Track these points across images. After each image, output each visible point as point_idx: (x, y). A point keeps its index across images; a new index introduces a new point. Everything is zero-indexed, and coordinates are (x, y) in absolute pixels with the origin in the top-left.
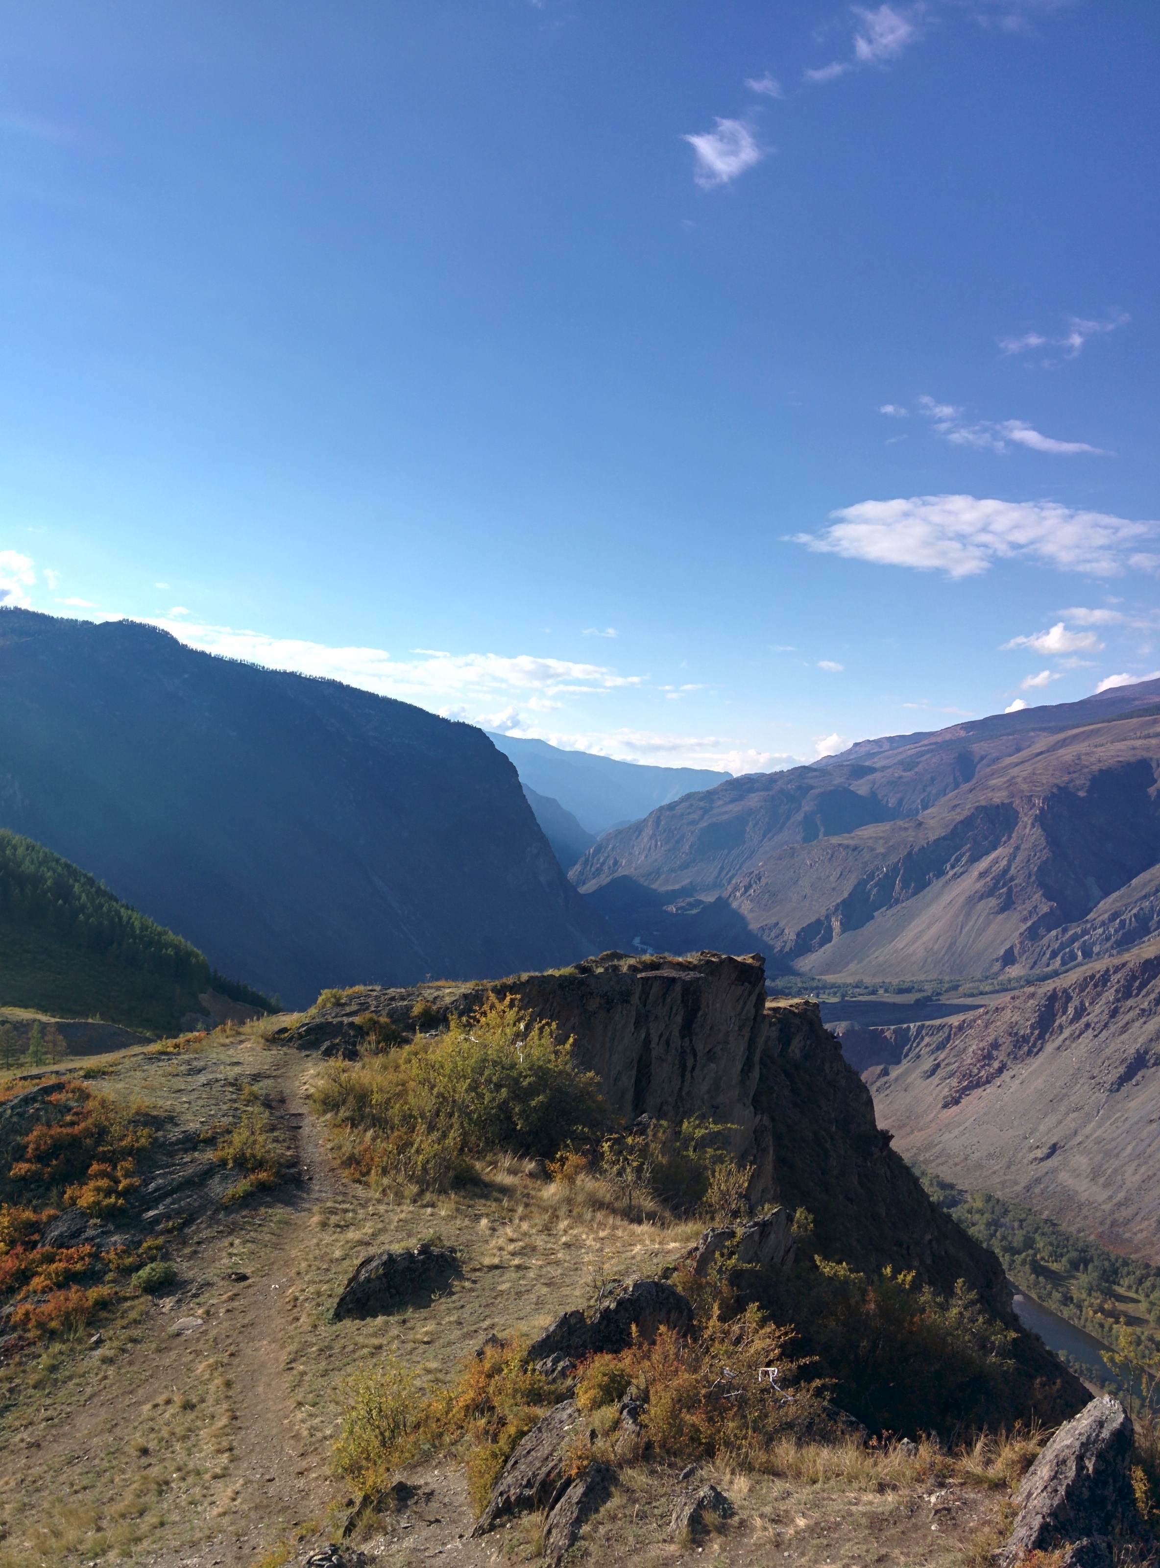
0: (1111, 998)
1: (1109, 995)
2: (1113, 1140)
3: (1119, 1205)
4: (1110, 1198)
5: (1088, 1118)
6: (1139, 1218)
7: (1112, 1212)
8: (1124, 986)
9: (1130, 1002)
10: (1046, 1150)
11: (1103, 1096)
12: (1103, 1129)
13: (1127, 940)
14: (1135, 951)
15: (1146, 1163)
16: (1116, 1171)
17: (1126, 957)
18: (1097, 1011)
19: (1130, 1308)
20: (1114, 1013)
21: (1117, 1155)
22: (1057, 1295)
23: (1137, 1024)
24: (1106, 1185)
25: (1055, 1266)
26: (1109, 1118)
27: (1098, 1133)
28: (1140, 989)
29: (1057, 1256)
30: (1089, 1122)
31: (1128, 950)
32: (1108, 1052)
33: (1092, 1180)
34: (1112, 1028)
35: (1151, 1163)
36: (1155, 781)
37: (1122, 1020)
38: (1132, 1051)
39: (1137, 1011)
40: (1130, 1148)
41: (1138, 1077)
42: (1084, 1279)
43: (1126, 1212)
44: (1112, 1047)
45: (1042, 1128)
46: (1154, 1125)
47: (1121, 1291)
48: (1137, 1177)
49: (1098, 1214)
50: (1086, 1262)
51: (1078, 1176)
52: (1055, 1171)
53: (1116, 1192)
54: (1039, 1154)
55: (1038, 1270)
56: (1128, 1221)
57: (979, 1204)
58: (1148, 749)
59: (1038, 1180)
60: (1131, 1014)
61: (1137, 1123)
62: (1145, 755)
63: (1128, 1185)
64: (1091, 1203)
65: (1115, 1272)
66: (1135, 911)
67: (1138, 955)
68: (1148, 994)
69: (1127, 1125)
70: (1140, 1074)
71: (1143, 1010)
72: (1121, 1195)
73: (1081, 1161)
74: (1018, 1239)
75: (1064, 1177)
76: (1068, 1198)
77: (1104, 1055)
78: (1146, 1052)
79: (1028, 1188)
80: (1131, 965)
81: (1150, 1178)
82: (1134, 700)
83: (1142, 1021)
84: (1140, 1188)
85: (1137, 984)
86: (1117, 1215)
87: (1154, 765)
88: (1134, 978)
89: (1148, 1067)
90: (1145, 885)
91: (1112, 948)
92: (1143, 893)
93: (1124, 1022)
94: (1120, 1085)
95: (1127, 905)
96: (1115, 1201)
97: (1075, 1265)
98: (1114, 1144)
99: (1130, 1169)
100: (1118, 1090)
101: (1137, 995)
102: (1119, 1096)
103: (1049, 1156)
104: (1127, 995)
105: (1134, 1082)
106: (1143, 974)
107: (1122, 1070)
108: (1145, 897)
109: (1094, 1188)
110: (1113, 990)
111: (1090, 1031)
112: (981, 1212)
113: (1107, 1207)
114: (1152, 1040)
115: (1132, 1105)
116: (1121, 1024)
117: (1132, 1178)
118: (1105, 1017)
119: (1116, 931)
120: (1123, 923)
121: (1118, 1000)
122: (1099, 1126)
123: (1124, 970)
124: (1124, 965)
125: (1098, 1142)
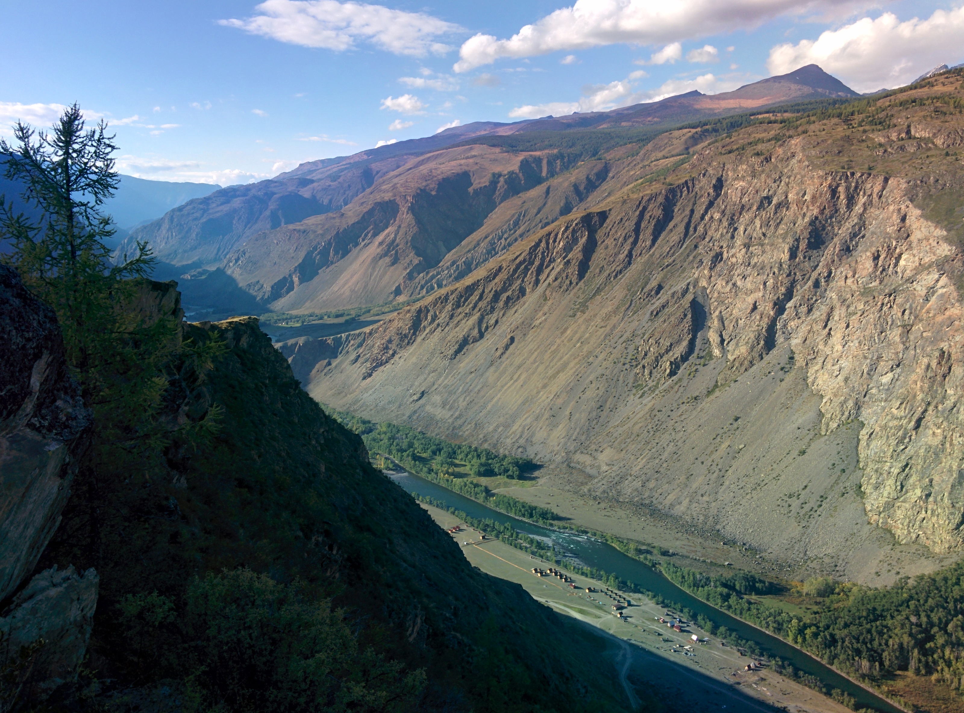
0: (450, 309)
1: (449, 307)
2: (452, 385)
3: (457, 418)
4: (452, 415)
5: (440, 375)
6: (466, 424)
7: (453, 423)
8: (456, 301)
9: (460, 310)
10: (418, 395)
11: (447, 362)
12: (447, 380)
13: (460, 276)
14: (462, 282)
15: (469, 395)
16: (454, 401)
17: (457, 285)
18: (443, 317)
19: (461, 470)
20: (452, 317)
21: (455, 393)
22: (425, 469)
23: (464, 321)
24: (450, 409)
25: (424, 455)
26: (450, 374)
27: (446, 382)
28: (464, 302)
29: (425, 450)
30: (441, 377)
31: (458, 282)
32: (449, 338)
33: (443, 407)
34: (451, 325)
35: (472, 394)
36: (472, 184)
37: (456, 320)
38: (461, 336)
39: (463, 314)
40: (461, 388)
41: (465, 350)
42: (439, 458)
43: (460, 422)
44: (451, 335)
45: (416, 383)
46: (473, 374)
47: (457, 462)
48: (465, 403)
49: (446, 425)
50: (440, 450)
51: (436, 406)
52: (423, 406)
53: (454, 412)
54: (415, 397)
55: (415, 458)
56: (461, 426)
57: (384, 429)
58: (468, 166)
59: (415, 412)
60: (461, 316)
61: (464, 374)
62: (467, 168)
63: (461, 407)
64: (442, 420)
65: (454, 453)
66: (463, 260)
67: (463, 284)
68: (468, 305)
69: (460, 376)
70: (465, 348)
71: (466, 314)
72: (457, 413)
73: (437, 399)
74: (404, 446)
75: (428, 408)
76: (431, 420)
77: (447, 341)
78: (468, 336)
79: (410, 417)
80: (459, 290)
81: (471, 402)
82: (461, 135)
83: (466, 319)
84: (466, 408)
85: (463, 299)
86: (455, 424)
87: (471, 175)
88: (461, 296)
89: (468, 344)
90: (469, 244)
91: (453, 281)
92: (468, 249)
93: (457, 321)
94: (456, 355)
95: (459, 257)
96: (454, 417)
97: (434, 453)
98: (453, 387)
99: (461, 399)
100: (455, 358)
101: (463, 306)
102: (455, 361)
103: (420, 398)
104: (458, 306)
105: (462, 353)
106: (466, 294)
107: (456, 347)
108: (469, 251)
109: (444, 412)
110: (450, 304)
111: (440, 328)
112: (385, 433)
113: (450, 421)
114: (471, 329)
115: (462, 365)
116: (455, 322)
117: (462, 403)
118: (447, 319)
119: (455, 272)
120: (458, 266)
121: (453, 310)
122: (446, 378)
123: (456, 292)
124: (456, 290)
125: (445, 387)
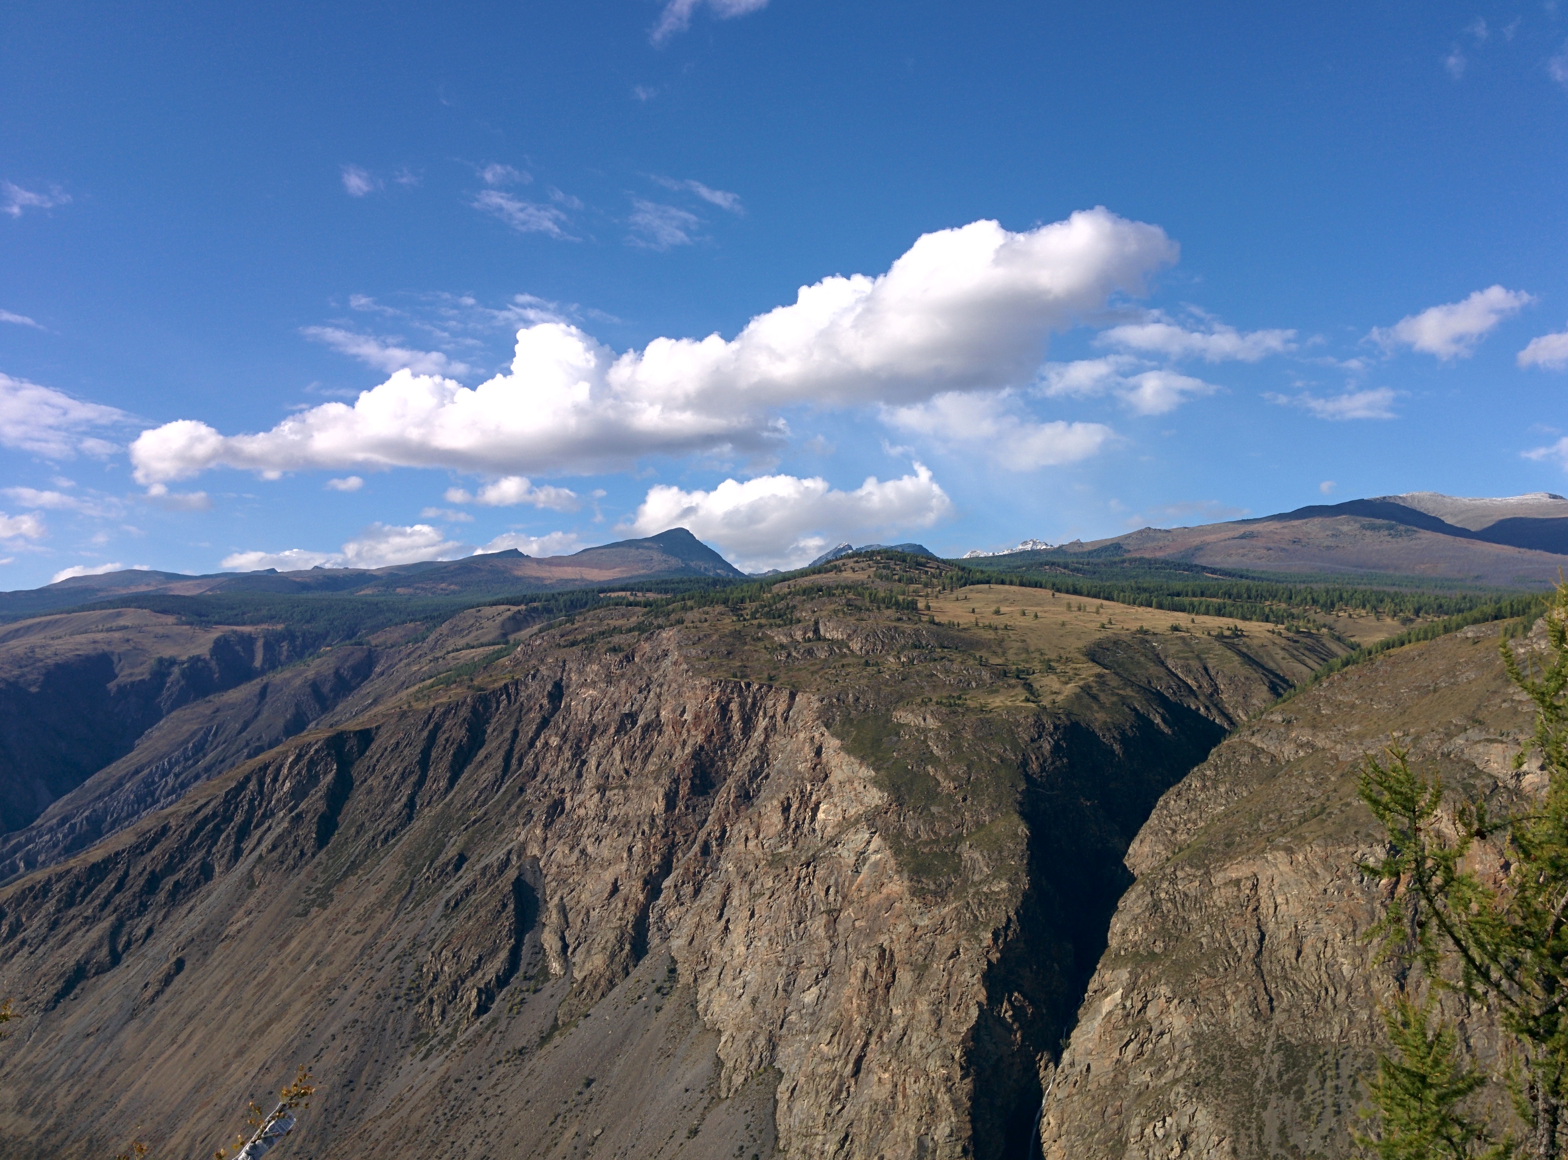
0: (52, 910)
1: (50, 906)
2: (45, 1063)
3: (49, 1132)
4: (38, 1127)
5: (19, 1044)
6: (69, 1142)
7: (40, 1142)
8: (66, 895)
9: (72, 911)
11: (35, 1018)
12: (34, 1054)
13: (78, 844)
14: (82, 856)
15: (80, 1081)
16: (46, 1096)
17: (72, 863)
18: (35, 925)
20: (54, 926)
21: (49, 1079)
23: (79, 934)
24: (34, 1115)
26: (42, 1040)
27: (28, 1059)
28: (84, 896)
30: (19, 1048)
31: (74, 856)
32: (44, 968)
33: (20, 1112)
34: (51, 942)
35: (86, 1079)
36: (116, 676)
37: (63, 931)
38: (72, 963)
39: (80, 919)
40: (63, 1068)
41: (77, 991)
43: (54, 1139)
44: (50, 962)
46: (92, 1039)
48: (70, 1098)
49: (24, 1148)
53: (45, 1120)
56: (56, 1148)
58: (109, 643)
60: (73, 924)
61: (72, 1040)
62: (106, 648)
63: (60, 1108)
64: (15, 1138)
66: (87, 813)
67: (84, 860)
68: (92, 900)
69: (62, 1044)
70: (79, 986)
71: (87, 918)
72: (50, 1122)
77: (39, 973)
78: (87, 962)
80: (76, 871)
81: (83, 1096)
82: (98, 590)
83: (84, 929)
84: (72, 1109)
85: (82, 890)
86: (45, 1144)
87: (115, 659)
88: (79, 884)
89: (88, 978)
90: (100, 784)
91: (60, 855)
92: (97, 794)
93: (65, 932)
94: (57, 1001)
95: (78, 808)
96: (43, 1130)
98: (46, 1067)
99: (62, 1092)
100: (54, 1008)
101: (81, 902)
102: (55, 1014)
104: (70, 904)
105: (72, 996)
106: (88, 880)
107: (59, 985)
108: (100, 797)
109: (21, 1121)
110: (54, 901)
111: (26, 947)
113: (33, 1139)
114: (94, 948)
115: (68, 1021)
116: (60, 936)
117: (63, 1100)
118: (44, 930)
119: (65, 837)
120: (73, 827)
121: (59, 911)
122: (30, 1051)
123: (68, 878)
124: (68, 872)
125: (27, 1069)
